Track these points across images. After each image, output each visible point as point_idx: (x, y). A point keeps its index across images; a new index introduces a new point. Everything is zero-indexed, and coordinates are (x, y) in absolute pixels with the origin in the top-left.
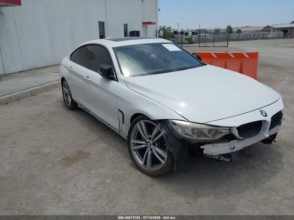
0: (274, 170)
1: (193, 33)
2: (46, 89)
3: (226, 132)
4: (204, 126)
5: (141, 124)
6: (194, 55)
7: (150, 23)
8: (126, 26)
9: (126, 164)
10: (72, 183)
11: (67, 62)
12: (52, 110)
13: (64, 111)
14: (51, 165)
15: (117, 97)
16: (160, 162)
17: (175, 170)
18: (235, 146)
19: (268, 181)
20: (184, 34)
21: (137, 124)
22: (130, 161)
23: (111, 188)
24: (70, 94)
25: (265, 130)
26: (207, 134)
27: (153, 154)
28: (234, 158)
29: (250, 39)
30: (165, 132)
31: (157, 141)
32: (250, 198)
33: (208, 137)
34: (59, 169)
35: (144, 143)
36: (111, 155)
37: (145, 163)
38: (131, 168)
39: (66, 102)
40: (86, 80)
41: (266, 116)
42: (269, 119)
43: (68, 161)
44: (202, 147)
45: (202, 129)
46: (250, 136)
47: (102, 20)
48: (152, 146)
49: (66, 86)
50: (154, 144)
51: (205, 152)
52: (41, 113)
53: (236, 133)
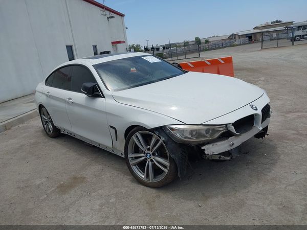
0: (272, 162)
1: (164, 48)
2: (21, 121)
3: (222, 130)
4: (201, 126)
5: (137, 136)
6: (174, 65)
7: (119, 42)
8: (95, 47)
9: (127, 181)
10: (74, 209)
11: (42, 87)
12: (32, 141)
13: (46, 140)
14: (46, 196)
15: (106, 113)
16: (163, 171)
17: (179, 176)
18: (234, 142)
19: (269, 172)
20: (155, 50)
21: (133, 137)
22: (130, 177)
23: (117, 207)
24: (51, 121)
25: (258, 124)
26: (206, 134)
27: (154, 165)
28: (235, 155)
29: (219, 48)
30: (164, 139)
31: (157, 151)
32: (257, 191)
33: (207, 137)
34: (56, 198)
35: (143, 155)
36: (108, 175)
37: (147, 176)
38: (133, 184)
39: (47, 131)
40: (68, 103)
41: (257, 109)
42: (259, 112)
43: (63, 189)
44: (203, 148)
45: (199, 130)
46: (246, 131)
47: (69, 44)
48: (152, 157)
49: (45, 113)
50: (154, 154)
51: (206, 152)
52: (21, 146)
53: (232, 129)
